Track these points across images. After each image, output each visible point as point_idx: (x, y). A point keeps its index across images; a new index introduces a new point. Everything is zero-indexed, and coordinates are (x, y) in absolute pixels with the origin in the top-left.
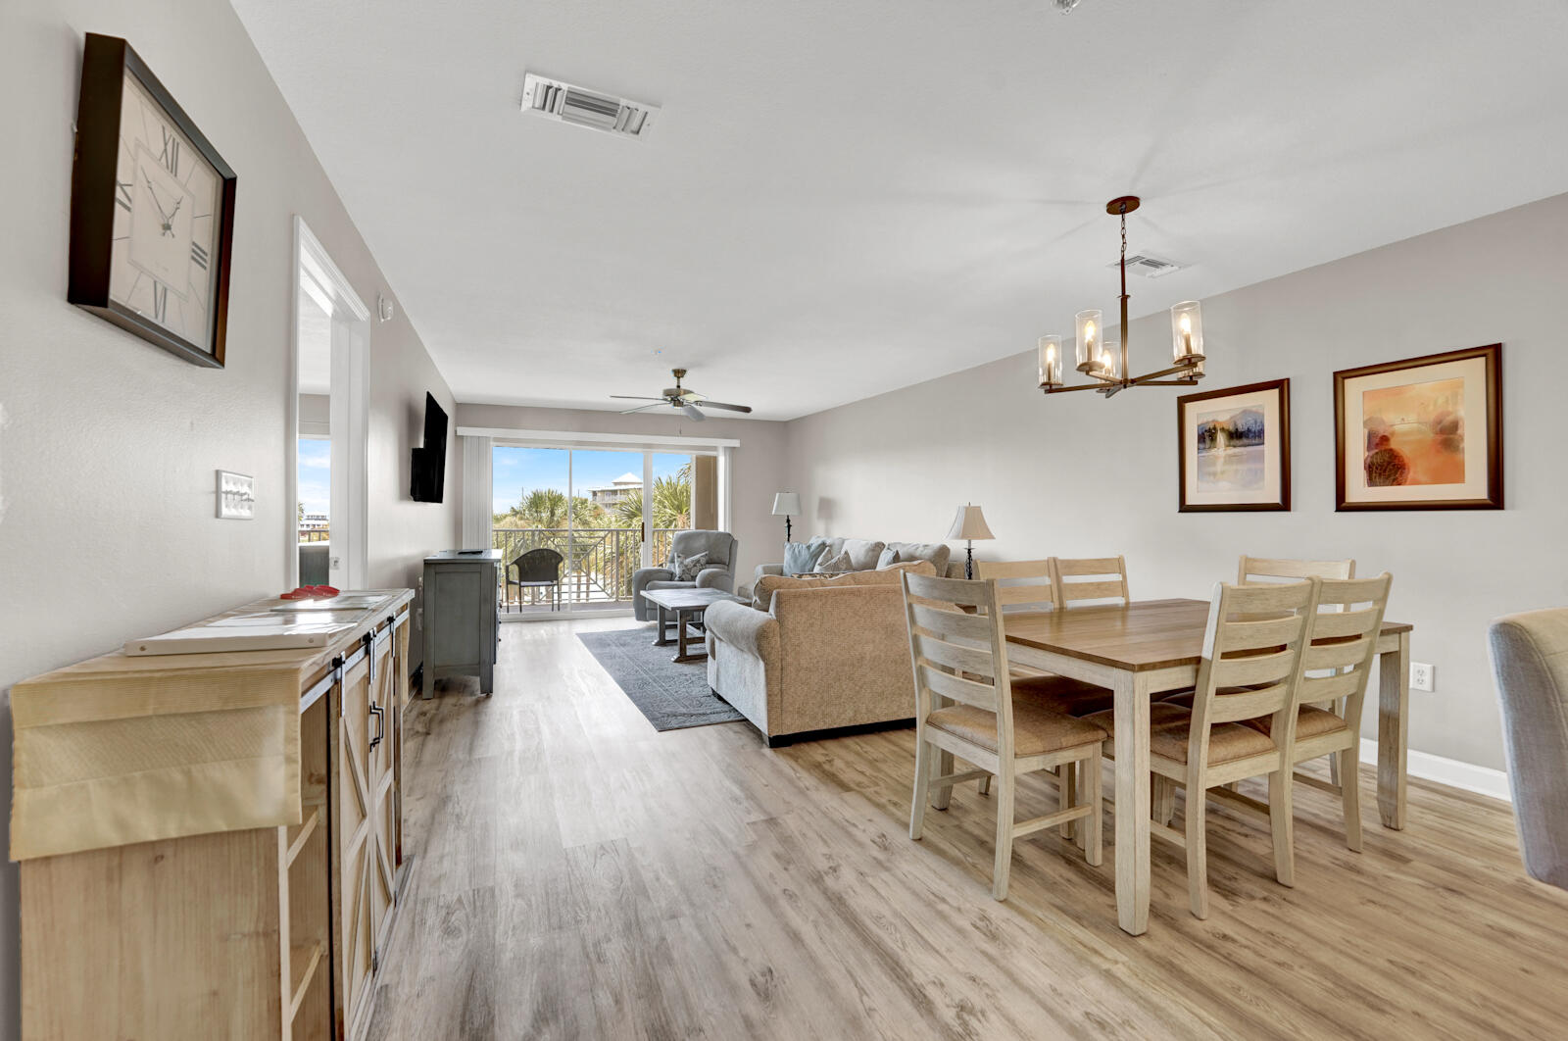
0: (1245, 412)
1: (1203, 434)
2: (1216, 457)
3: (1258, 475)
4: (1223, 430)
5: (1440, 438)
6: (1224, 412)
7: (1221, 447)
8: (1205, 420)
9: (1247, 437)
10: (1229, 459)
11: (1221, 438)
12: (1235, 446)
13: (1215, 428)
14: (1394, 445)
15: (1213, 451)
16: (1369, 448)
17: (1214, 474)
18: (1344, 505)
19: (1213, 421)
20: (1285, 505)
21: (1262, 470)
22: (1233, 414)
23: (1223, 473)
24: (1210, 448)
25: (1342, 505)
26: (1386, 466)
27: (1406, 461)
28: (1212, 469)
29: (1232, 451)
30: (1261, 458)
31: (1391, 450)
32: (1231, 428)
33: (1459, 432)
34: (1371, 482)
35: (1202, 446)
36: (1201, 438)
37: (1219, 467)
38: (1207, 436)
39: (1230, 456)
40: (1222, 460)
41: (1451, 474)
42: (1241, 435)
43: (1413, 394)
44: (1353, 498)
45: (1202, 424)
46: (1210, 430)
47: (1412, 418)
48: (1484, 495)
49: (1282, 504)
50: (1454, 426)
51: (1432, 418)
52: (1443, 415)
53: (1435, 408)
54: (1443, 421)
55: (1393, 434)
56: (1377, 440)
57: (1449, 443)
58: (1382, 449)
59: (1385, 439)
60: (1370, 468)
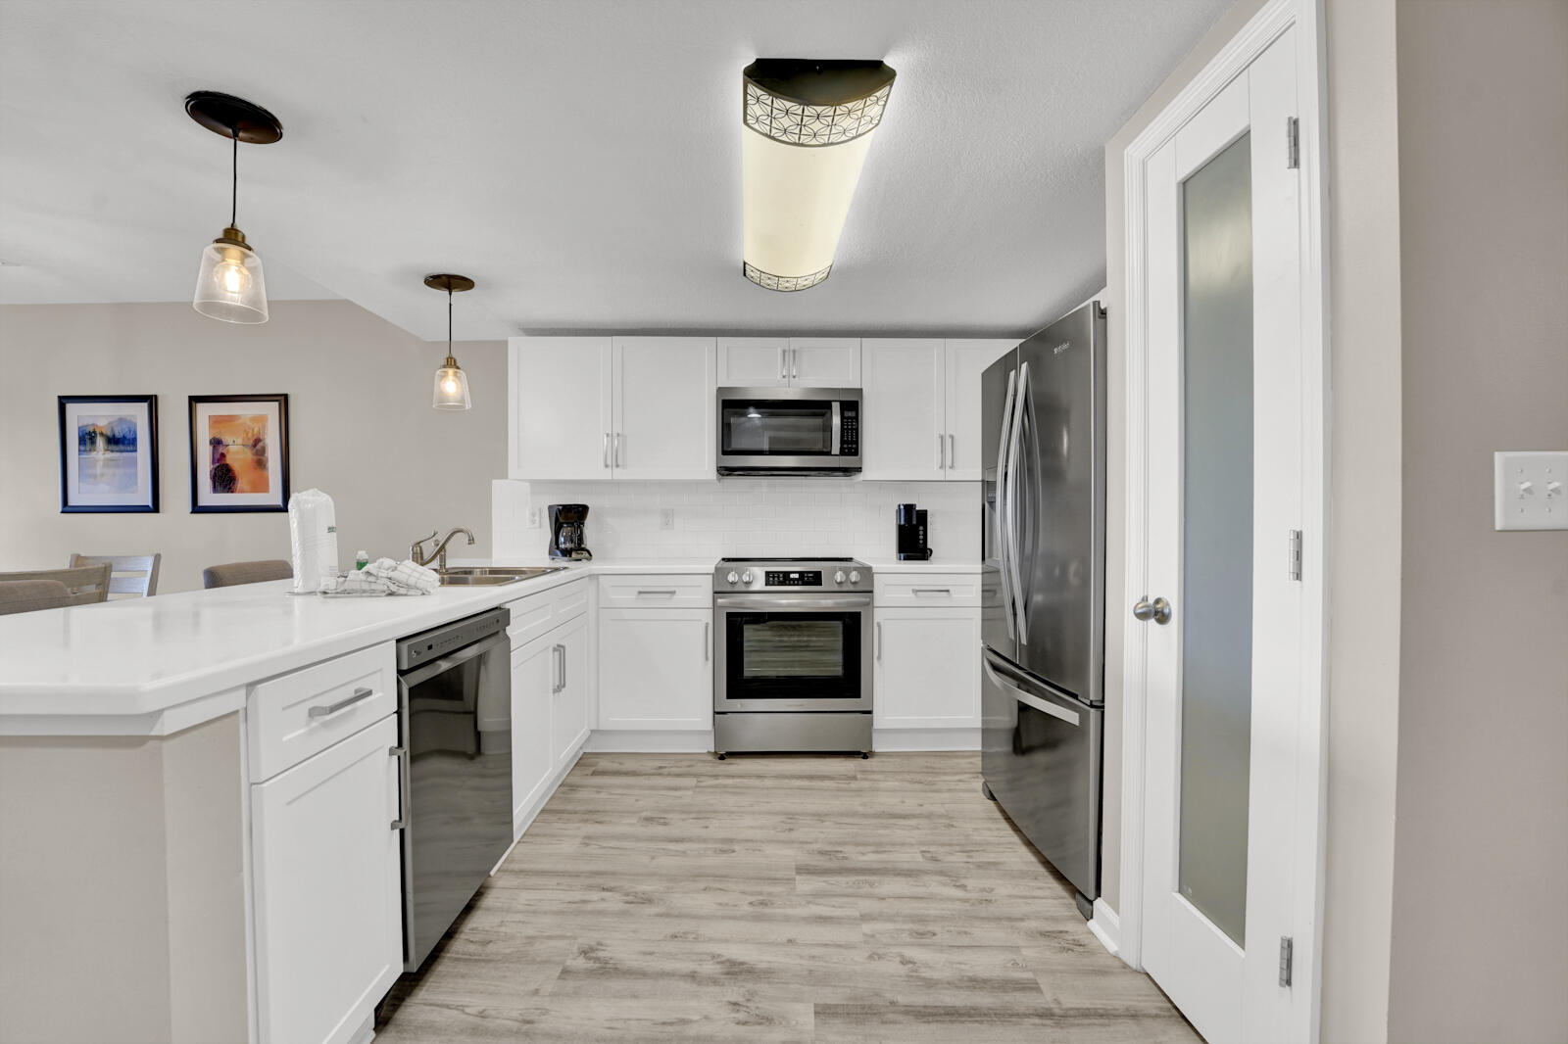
0: (121, 420)
1: (84, 436)
2: (96, 461)
4: (102, 434)
5: (255, 458)
6: (102, 416)
7: (101, 452)
8: (85, 423)
9: (123, 444)
10: (108, 463)
11: (100, 442)
12: (112, 451)
13: (94, 432)
14: (229, 460)
15: (93, 454)
16: (213, 462)
17: (94, 476)
18: (197, 507)
19: (93, 425)
20: (155, 508)
22: (111, 420)
23: (102, 475)
24: (90, 450)
25: (197, 509)
26: (224, 478)
27: (236, 473)
28: (90, 471)
29: (110, 455)
30: (134, 463)
31: (227, 465)
32: (109, 434)
33: (265, 455)
34: (215, 490)
35: (82, 448)
36: (82, 441)
37: (99, 470)
38: (87, 438)
40: (101, 463)
41: (261, 486)
42: (120, 442)
43: (240, 421)
44: (202, 502)
45: (82, 427)
46: (89, 433)
47: (239, 441)
48: (279, 502)
49: (152, 507)
50: (263, 451)
51: (251, 442)
52: (257, 441)
53: (253, 435)
54: (257, 445)
55: (228, 451)
56: (218, 456)
57: (260, 463)
58: (223, 462)
59: (223, 455)
60: (213, 478)
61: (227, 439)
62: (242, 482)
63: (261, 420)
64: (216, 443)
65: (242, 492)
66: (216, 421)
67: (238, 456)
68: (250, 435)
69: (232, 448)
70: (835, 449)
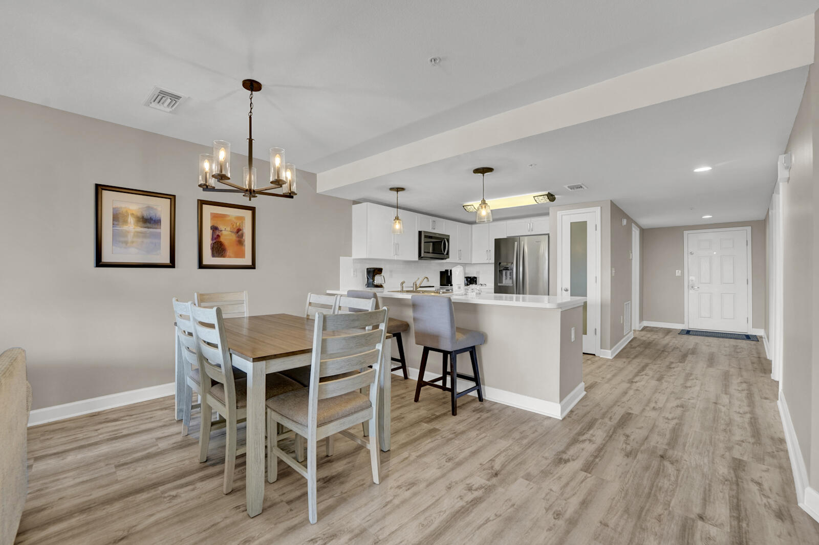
0: (150, 208)
1: (117, 215)
3: (157, 246)
4: (132, 215)
5: (237, 239)
6: (132, 203)
7: (132, 227)
8: (119, 207)
9: (150, 223)
11: (131, 220)
12: (141, 227)
13: (126, 213)
14: (222, 239)
16: (212, 240)
17: (126, 243)
18: (202, 265)
19: (125, 208)
20: (172, 265)
21: (160, 243)
22: (140, 206)
23: (133, 242)
24: (122, 225)
26: (219, 249)
27: (226, 247)
28: (123, 239)
30: (158, 236)
31: (221, 242)
32: (139, 215)
33: (244, 238)
34: (213, 256)
35: (116, 223)
36: (116, 218)
38: (120, 217)
39: (138, 232)
40: (132, 234)
41: (241, 255)
42: (146, 221)
43: (229, 218)
44: (205, 262)
45: (115, 208)
46: (122, 213)
47: (228, 229)
48: (250, 263)
49: (170, 264)
50: (242, 236)
51: (235, 230)
52: (239, 230)
53: (236, 227)
54: (239, 231)
55: (222, 234)
56: (215, 236)
57: (240, 242)
58: (218, 240)
59: (218, 236)
60: (213, 248)
61: (221, 227)
62: (229, 252)
63: (241, 219)
64: (214, 229)
65: (230, 257)
66: (215, 216)
67: (227, 236)
68: (235, 226)
70: (445, 253)
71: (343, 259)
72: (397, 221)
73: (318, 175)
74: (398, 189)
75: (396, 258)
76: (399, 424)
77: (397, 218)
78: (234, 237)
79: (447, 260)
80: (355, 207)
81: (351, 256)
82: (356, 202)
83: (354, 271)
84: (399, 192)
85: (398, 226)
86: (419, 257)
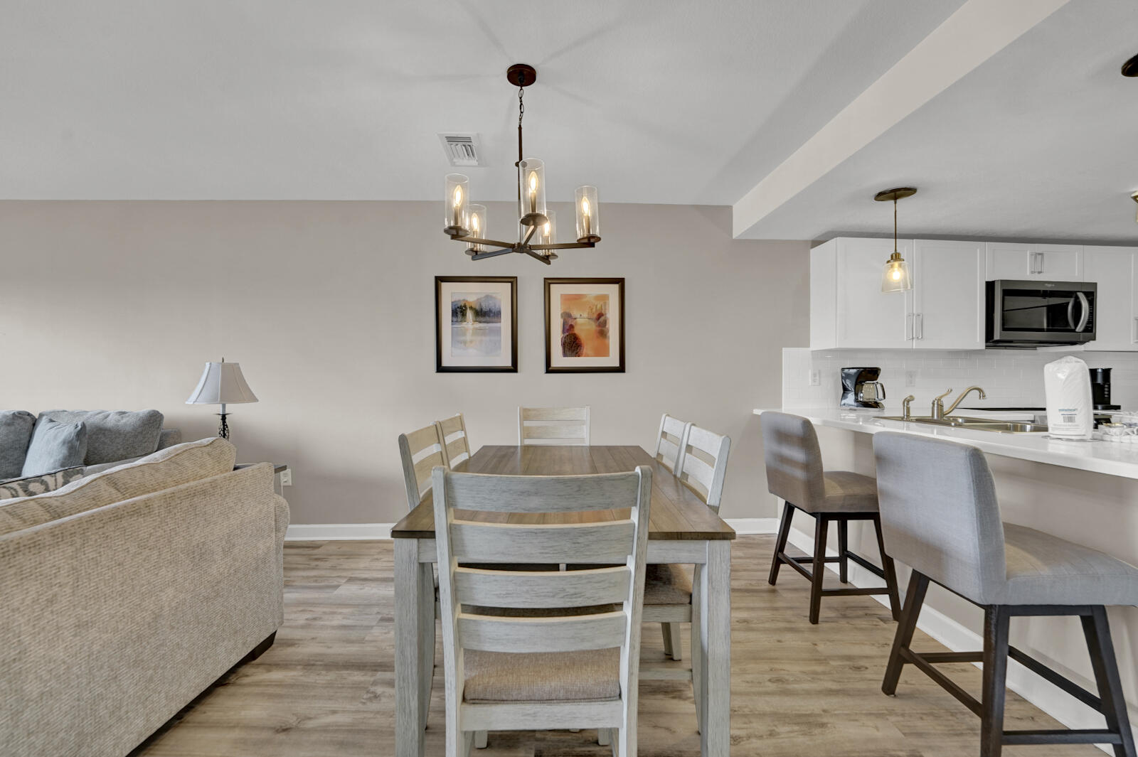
0: (488, 297)
1: (456, 309)
2: (466, 330)
4: (471, 308)
5: (598, 329)
6: (471, 293)
7: (470, 322)
8: (457, 299)
9: (489, 316)
11: (470, 314)
12: (480, 322)
13: (465, 306)
14: (577, 331)
16: (563, 332)
17: (465, 342)
18: (550, 368)
19: (464, 300)
20: (514, 369)
22: (479, 296)
23: (471, 342)
24: (462, 322)
25: (549, 370)
26: (573, 345)
27: (582, 342)
28: (462, 338)
29: (478, 325)
30: (498, 331)
31: (575, 334)
32: (478, 308)
33: (607, 326)
34: (565, 355)
35: (455, 319)
36: (454, 313)
37: (469, 337)
38: (459, 312)
39: (477, 329)
40: (471, 331)
41: (603, 351)
42: (485, 314)
43: (585, 300)
44: (554, 364)
45: (455, 301)
46: (461, 307)
47: (585, 315)
48: (617, 364)
49: (512, 368)
50: (605, 323)
51: (595, 316)
52: (600, 315)
53: (596, 310)
54: (600, 318)
55: (576, 323)
56: (567, 327)
57: (602, 333)
58: (571, 332)
59: (572, 327)
60: (564, 345)
61: (575, 313)
62: (587, 348)
63: (604, 298)
64: (566, 316)
65: (588, 356)
66: (568, 299)
67: (584, 327)
68: (594, 310)
69: (579, 320)
70: (1080, 328)
71: (789, 355)
72: (896, 264)
73: (734, 206)
74: (896, 194)
75: (915, 345)
76: (801, 739)
77: (896, 257)
78: (593, 327)
79: (1090, 346)
80: (815, 252)
81: (808, 346)
82: (816, 243)
83: (815, 375)
84: (898, 201)
85: (897, 274)
86: (987, 341)
